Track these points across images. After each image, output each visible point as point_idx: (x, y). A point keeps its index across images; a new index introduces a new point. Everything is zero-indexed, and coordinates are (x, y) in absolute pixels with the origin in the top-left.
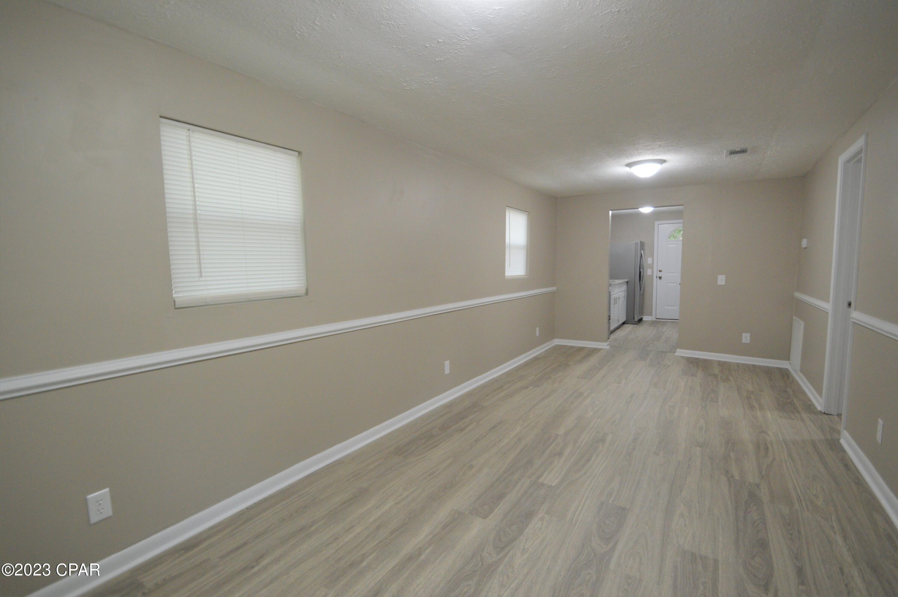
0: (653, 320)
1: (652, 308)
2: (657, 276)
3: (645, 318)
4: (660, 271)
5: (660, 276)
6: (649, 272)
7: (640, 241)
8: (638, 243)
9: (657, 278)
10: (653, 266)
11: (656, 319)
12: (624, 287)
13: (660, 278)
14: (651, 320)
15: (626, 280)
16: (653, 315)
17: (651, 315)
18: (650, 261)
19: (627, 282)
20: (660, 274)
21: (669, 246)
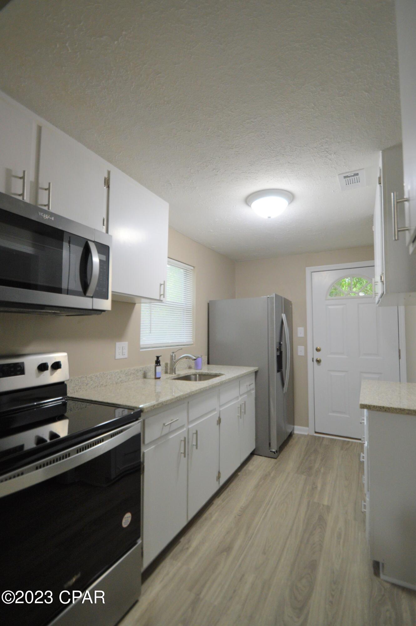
0: (310, 434)
1: (308, 414)
2: (313, 359)
3: (299, 430)
4: (318, 350)
5: (318, 359)
6: (300, 351)
7: (276, 295)
8: (274, 297)
9: (313, 361)
10: (306, 341)
11: (316, 432)
12: (249, 385)
13: (318, 361)
14: (306, 434)
15: (256, 368)
16: (310, 425)
17: (307, 425)
18: (300, 332)
19: (256, 372)
20: (317, 355)
21: (330, 307)
